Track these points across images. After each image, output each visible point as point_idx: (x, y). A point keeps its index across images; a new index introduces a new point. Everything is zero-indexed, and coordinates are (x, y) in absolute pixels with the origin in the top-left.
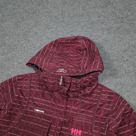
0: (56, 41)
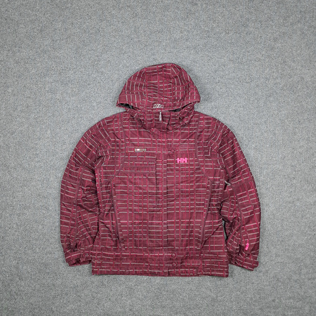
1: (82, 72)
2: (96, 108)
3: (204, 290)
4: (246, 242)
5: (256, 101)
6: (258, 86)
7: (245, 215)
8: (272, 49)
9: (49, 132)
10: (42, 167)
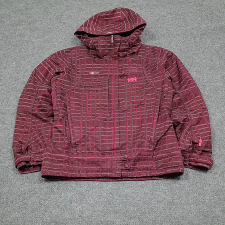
0: (96, 16)
1: (47, 23)
2: (57, 46)
3: (158, 193)
4: (199, 138)
5: (193, 39)
6: (193, 29)
7: (194, 116)
8: (201, 5)
9: (14, 63)
10: (4, 89)
